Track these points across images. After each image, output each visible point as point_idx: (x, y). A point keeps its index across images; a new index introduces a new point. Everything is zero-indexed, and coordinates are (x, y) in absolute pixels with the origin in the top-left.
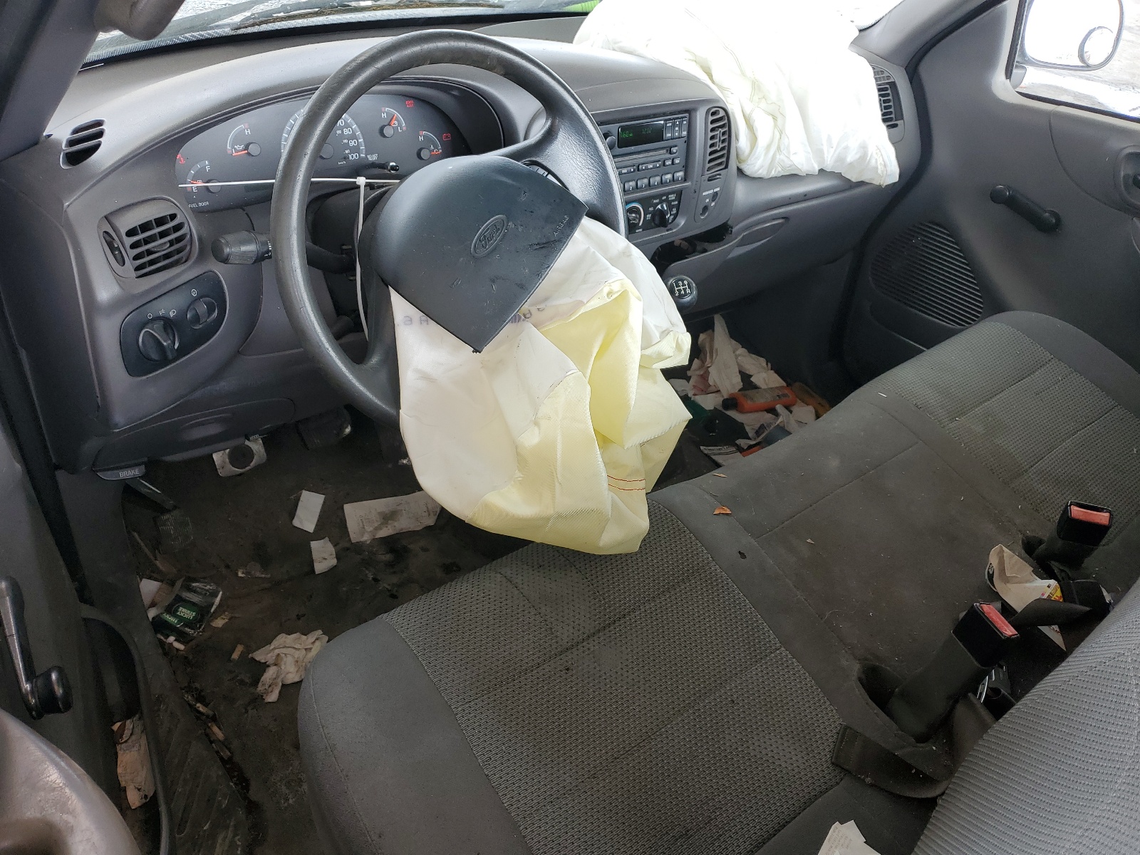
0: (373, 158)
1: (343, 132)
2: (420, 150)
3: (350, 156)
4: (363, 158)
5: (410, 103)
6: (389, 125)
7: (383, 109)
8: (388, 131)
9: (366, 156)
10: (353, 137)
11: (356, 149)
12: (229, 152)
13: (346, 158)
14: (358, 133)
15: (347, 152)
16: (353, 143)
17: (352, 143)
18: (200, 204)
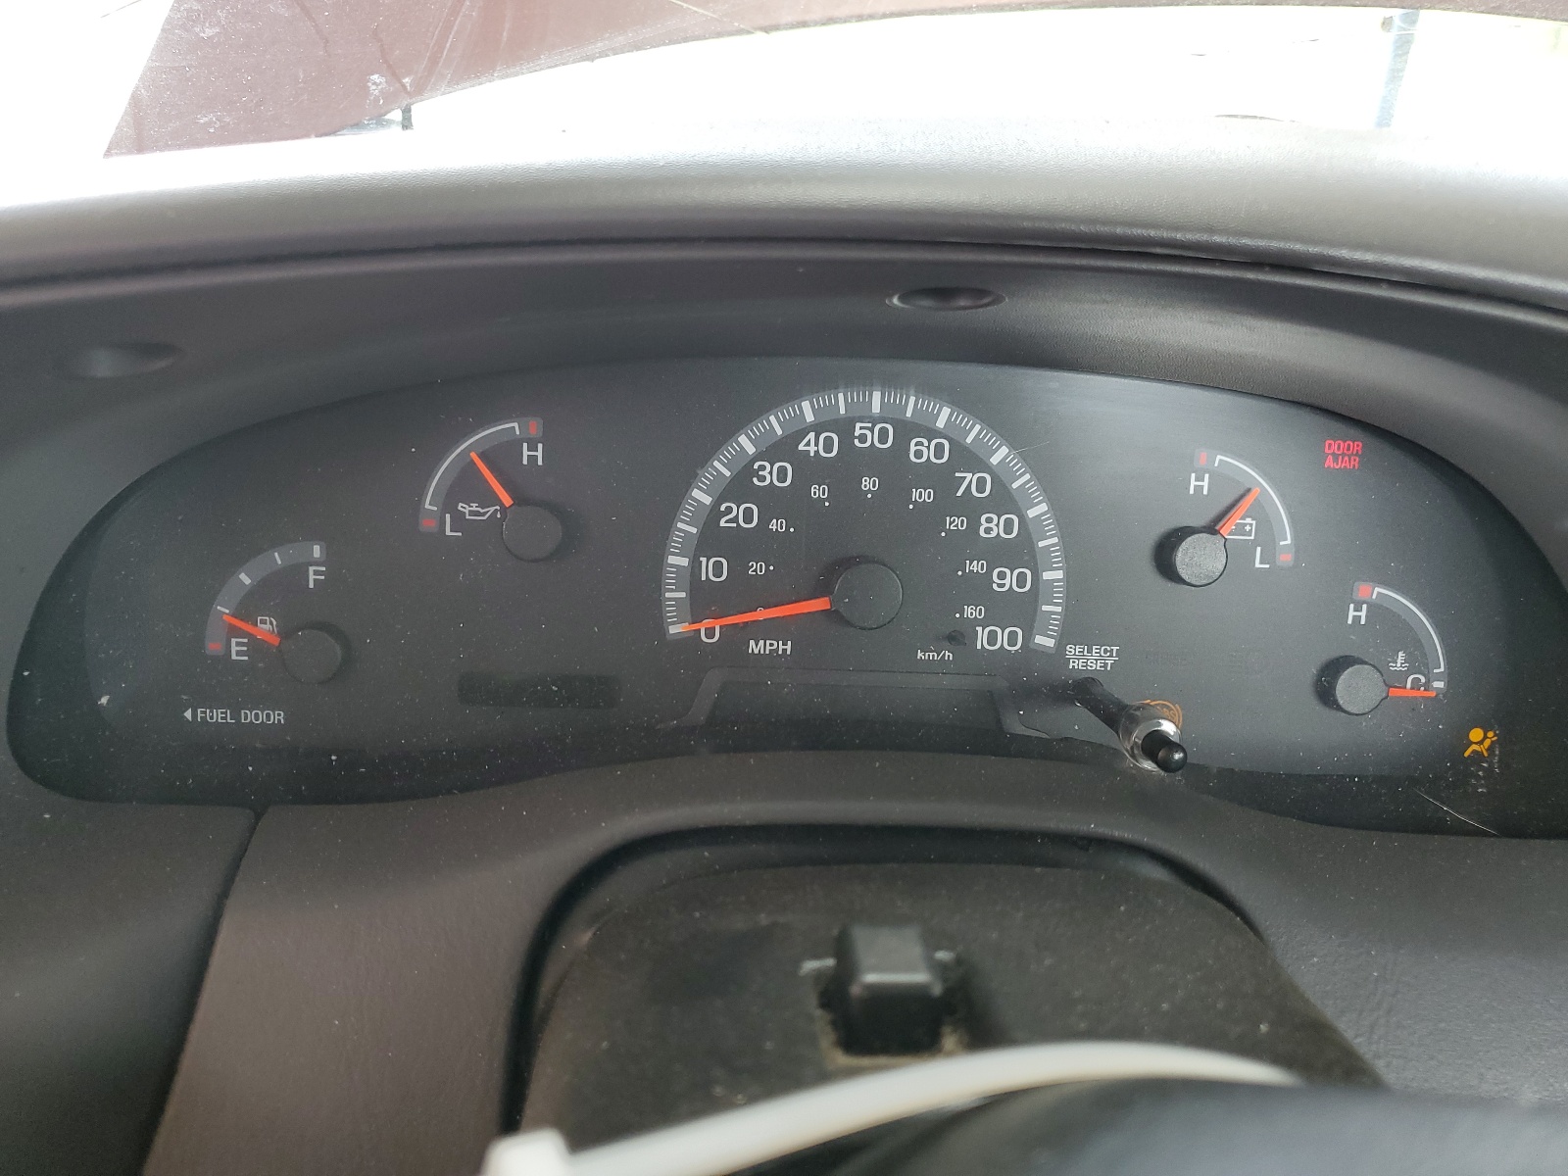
0: (1087, 660)
1: (974, 525)
2: (1334, 668)
3: (982, 636)
4: (1042, 652)
5: (1343, 452)
6: (1211, 529)
7: (1202, 457)
8: (1197, 558)
9: (1061, 647)
10: (1020, 552)
11: (1022, 610)
12: (427, 525)
13: (959, 638)
14: (1049, 542)
15: (970, 612)
16: (1010, 581)
17: (1007, 580)
18: (249, 716)
